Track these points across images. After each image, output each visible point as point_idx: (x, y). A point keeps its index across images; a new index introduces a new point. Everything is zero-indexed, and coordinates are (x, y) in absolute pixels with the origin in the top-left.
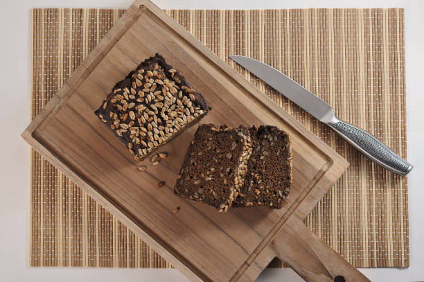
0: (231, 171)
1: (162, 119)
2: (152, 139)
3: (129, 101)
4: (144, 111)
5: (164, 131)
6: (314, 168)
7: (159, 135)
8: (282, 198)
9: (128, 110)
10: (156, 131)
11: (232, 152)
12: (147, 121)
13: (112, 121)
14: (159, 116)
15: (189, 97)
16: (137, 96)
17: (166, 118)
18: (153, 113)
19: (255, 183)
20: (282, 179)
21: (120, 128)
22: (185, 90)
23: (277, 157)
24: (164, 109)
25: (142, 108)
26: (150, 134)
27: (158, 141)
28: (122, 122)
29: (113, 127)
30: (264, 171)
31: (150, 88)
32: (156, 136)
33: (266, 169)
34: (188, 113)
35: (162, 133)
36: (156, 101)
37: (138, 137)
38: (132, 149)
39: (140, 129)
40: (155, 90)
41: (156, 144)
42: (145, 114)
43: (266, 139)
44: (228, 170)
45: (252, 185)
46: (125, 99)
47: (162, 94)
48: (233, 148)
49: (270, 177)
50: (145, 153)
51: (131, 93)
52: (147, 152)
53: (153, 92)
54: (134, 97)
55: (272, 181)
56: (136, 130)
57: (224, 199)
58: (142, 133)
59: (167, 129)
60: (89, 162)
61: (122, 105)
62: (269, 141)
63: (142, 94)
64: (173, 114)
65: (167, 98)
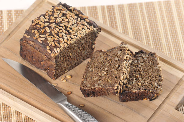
0: (119, 66)
1: (68, 31)
2: (63, 42)
3: (45, 22)
4: (56, 27)
5: (70, 37)
6: (177, 77)
7: (68, 40)
8: (158, 88)
9: (44, 27)
10: (65, 38)
11: (119, 56)
12: (58, 32)
13: (34, 34)
14: (66, 30)
15: (85, 21)
16: (50, 19)
17: (71, 31)
18: (62, 28)
19: (136, 80)
20: (156, 77)
21: (40, 37)
22: (82, 17)
23: (150, 65)
24: (69, 26)
25: (54, 25)
26: (61, 39)
27: (67, 43)
28: (40, 34)
29: (35, 38)
30: (142, 73)
31: (58, 15)
32: (66, 41)
33: (143, 72)
34: (86, 28)
35: (69, 38)
36: (63, 22)
37: (53, 41)
38: (49, 50)
39: (54, 37)
40: (62, 16)
41: (66, 45)
42: (57, 28)
43: (140, 57)
44: (117, 66)
45: (135, 80)
46: (41, 21)
47: (67, 18)
48: (118, 54)
49: (147, 76)
50: (59, 51)
51: (45, 18)
52: (60, 50)
53: (61, 18)
54: (48, 20)
55: (148, 78)
56: (51, 37)
57: (117, 81)
58: (55, 39)
59: (72, 36)
60: (16, 85)
61: (40, 25)
62: (143, 58)
63: (53, 18)
64: (76, 29)
65: (70, 20)
